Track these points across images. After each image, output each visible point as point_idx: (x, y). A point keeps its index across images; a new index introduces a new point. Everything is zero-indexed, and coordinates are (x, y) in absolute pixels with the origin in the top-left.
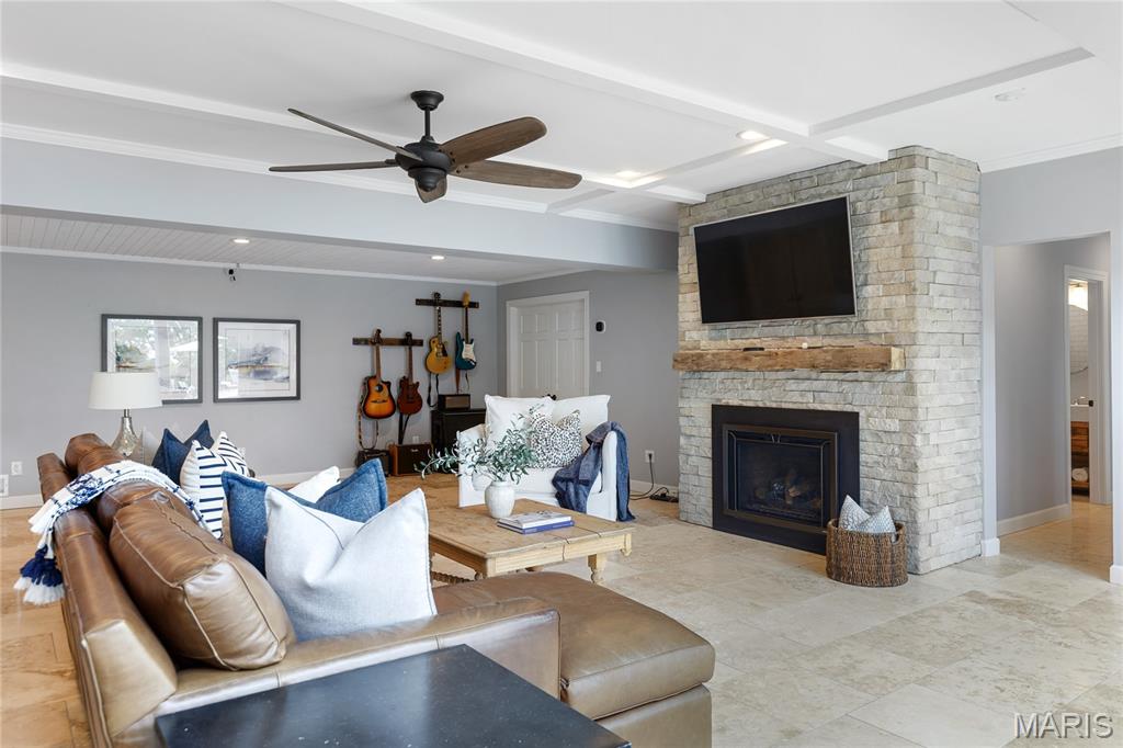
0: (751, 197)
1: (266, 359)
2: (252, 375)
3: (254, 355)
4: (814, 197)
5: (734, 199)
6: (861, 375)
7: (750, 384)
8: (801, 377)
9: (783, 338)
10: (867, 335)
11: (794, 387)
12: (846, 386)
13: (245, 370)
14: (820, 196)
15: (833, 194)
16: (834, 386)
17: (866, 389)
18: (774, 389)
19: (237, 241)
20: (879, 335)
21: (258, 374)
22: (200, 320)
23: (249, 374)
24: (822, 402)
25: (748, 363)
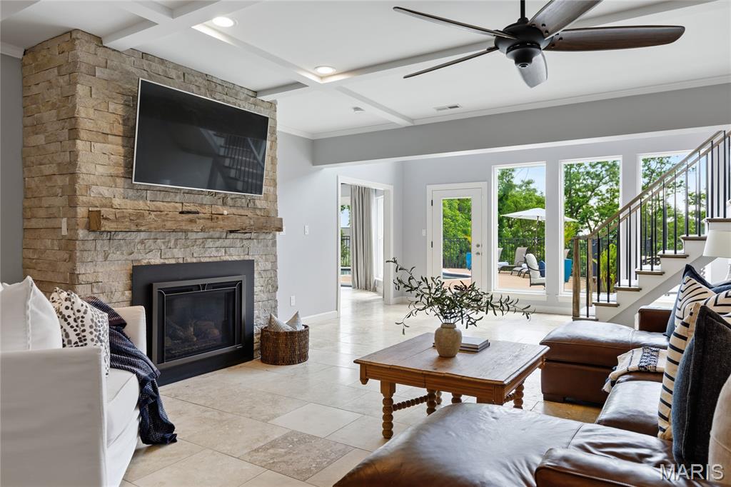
0: (173, 74)
4: (224, 100)
5: (157, 67)
6: (253, 235)
7: (172, 244)
8: (215, 236)
9: (201, 205)
10: (255, 208)
11: (211, 245)
12: (245, 242)
14: (229, 102)
15: (235, 105)
16: (238, 243)
17: (256, 244)
18: (195, 247)
20: (260, 209)
24: (230, 255)
25: (194, 225)
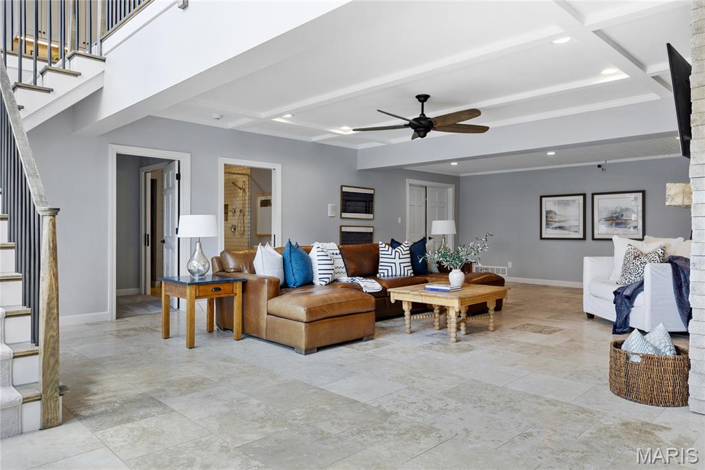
1: (622, 215)
2: (614, 225)
3: (615, 213)
13: (610, 222)
19: (548, 154)
21: (618, 224)
22: (584, 195)
23: (612, 224)
